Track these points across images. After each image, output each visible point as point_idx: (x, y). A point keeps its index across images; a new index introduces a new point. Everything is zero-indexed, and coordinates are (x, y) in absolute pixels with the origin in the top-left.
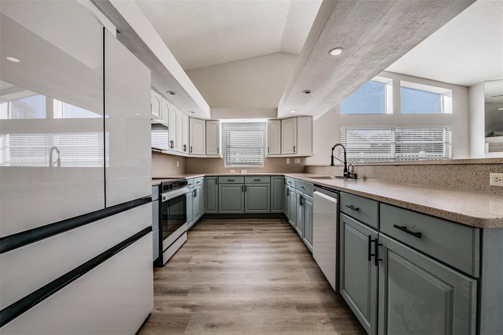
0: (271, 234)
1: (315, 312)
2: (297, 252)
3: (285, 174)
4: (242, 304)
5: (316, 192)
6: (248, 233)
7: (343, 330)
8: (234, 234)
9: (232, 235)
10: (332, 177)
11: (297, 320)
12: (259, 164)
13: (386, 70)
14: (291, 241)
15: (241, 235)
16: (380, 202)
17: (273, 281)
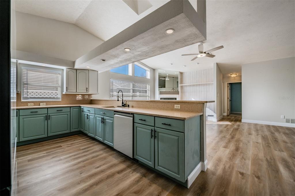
0: (78, 145)
1: (126, 171)
2: (102, 150)
3: (81, 105)
4: (89, 186)
5: (116, 115)
6: (60, 149)
7: (139, 171)
8: (46, 153)
9: (46, 154)
10: (114, 106)
11: (121, 178)
12: (57, 98)
13: (140, 61)
14: (95, 145)
15: (54, 152)
16: (155, 116)
17: (98, 168)
